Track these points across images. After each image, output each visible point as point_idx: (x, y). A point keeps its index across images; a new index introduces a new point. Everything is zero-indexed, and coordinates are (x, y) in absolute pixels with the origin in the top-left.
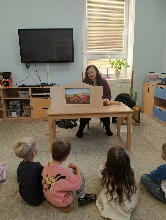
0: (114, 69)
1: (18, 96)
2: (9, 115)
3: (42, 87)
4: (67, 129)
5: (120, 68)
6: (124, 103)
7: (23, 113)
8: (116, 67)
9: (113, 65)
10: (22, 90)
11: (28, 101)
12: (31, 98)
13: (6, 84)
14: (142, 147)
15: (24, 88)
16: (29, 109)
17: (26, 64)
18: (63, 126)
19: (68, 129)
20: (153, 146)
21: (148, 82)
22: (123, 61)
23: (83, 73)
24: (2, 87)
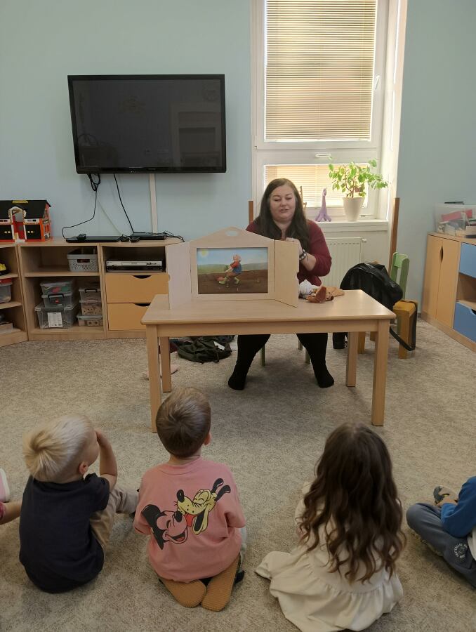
0: (344, 191)
1: (66, 267)
2: (40, 320)
3: (133, 241)
4: (203, 363)
5: (361, 189)
6: (369, 293)
7: (81, 317)
8: (348, 186)
9: (340, 179)
10: (77, 251)
11: (94, 283)
12: (102, 273)
13: (32, 232)
14: (417, 421)
15: (83, 246)
16: (98, 305)
17: (90, 177)
18: (190, 356)
19: (205, 363)
20: (451, 420)
21: (441, 231)
22: (368, 168)
23: (251, 204)
24: (23, 241)
